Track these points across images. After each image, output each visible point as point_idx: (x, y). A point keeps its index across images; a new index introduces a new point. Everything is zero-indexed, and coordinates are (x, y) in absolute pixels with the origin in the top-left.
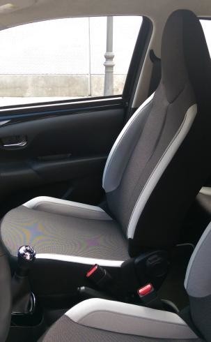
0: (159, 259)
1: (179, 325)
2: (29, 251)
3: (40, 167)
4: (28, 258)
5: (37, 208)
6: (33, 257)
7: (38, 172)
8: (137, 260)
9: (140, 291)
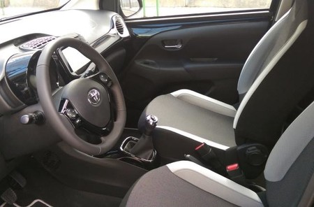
0: (256, 150)
1: (255, 201)
2: (153, 119)
3: (190, 66)
4: (151, 124)
5: (179, 98)
6: (155, 124)
7: (187, 70)
8: (239, 148)
9: (229, 167)
